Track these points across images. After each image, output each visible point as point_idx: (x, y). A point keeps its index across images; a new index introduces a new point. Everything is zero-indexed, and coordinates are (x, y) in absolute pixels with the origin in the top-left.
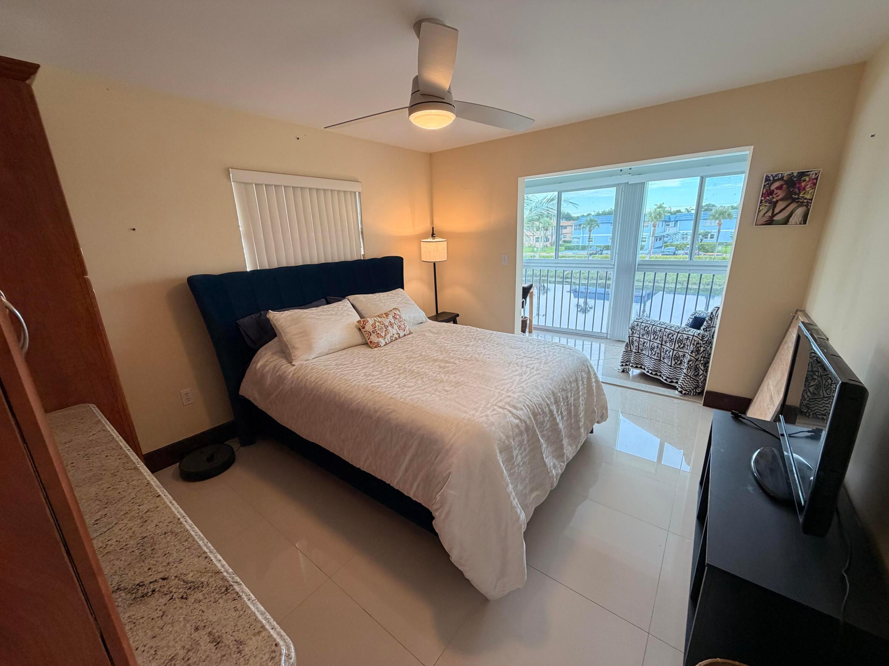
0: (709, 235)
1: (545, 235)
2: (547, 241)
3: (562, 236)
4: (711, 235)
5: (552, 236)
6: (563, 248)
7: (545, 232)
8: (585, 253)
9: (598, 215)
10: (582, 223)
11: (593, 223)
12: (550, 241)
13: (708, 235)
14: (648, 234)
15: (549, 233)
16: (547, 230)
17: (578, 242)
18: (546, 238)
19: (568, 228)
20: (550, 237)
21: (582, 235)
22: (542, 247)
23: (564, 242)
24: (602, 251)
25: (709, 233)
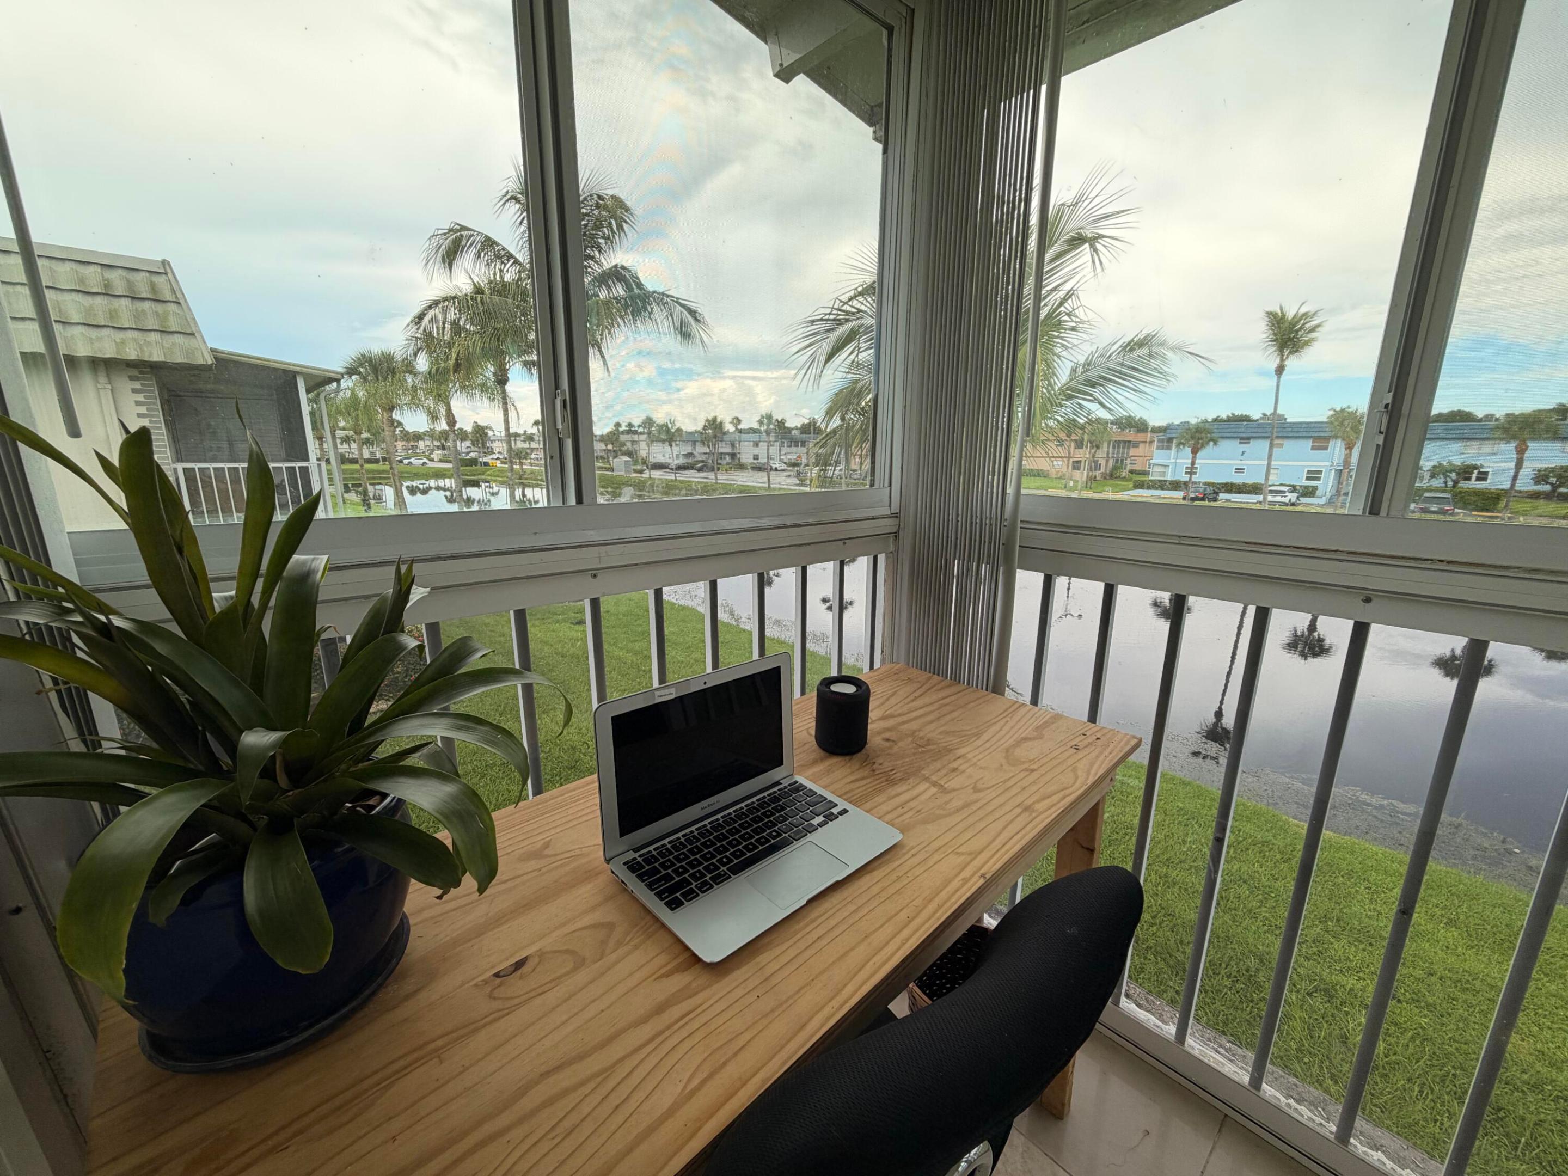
0: (1476, 472)
1: (1093, 456)
2: (1096, 470)
3: (1129, 461)
4: (1480, 473)
5: (1107, 461)
6: (1131, 484)
7: (1093, 451)
8: (1180, 494)
9: (1216, 420)
10: (1174, 435)
11: (1203, 435)
12: (1103, 470)
13: (1472, 473)
14: (1328, 464)
15: (1101, 454)
16: (1098, 447)
17: (1164, 474)
18: (1096, 462)
19: (1141, 445)
20: (1103, 462)
21: (1173, 461)
22: (1085, 479)
23: (1132, 472)
24: (1217, 493)
25: (1475, 467)
